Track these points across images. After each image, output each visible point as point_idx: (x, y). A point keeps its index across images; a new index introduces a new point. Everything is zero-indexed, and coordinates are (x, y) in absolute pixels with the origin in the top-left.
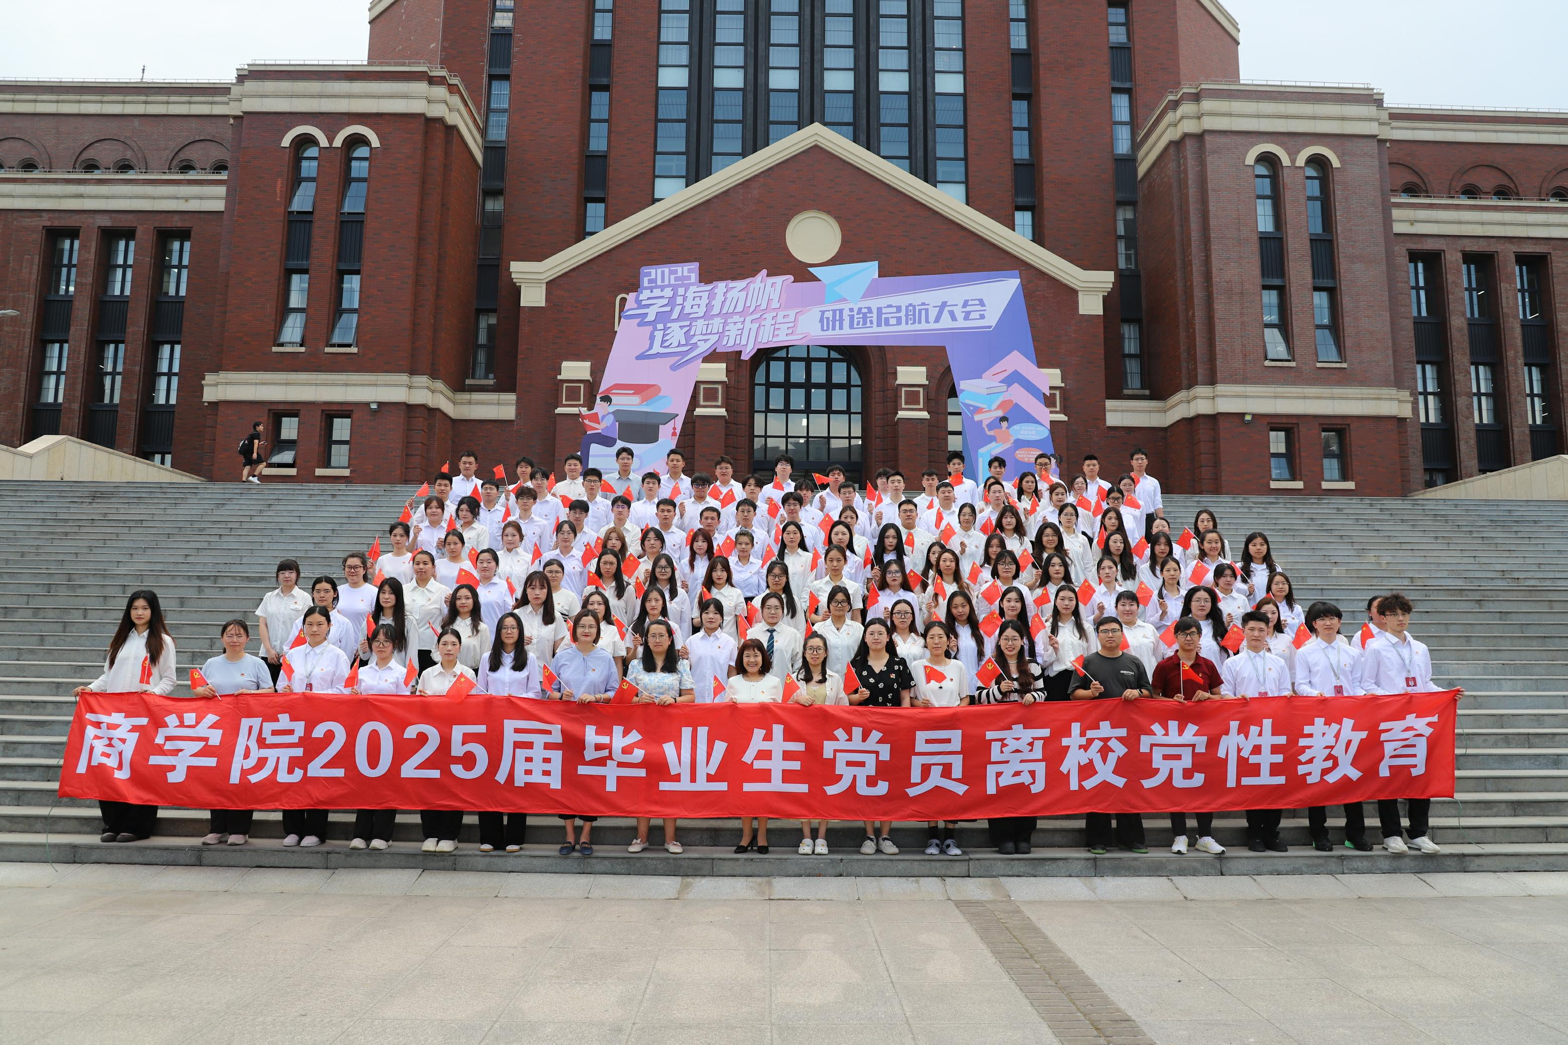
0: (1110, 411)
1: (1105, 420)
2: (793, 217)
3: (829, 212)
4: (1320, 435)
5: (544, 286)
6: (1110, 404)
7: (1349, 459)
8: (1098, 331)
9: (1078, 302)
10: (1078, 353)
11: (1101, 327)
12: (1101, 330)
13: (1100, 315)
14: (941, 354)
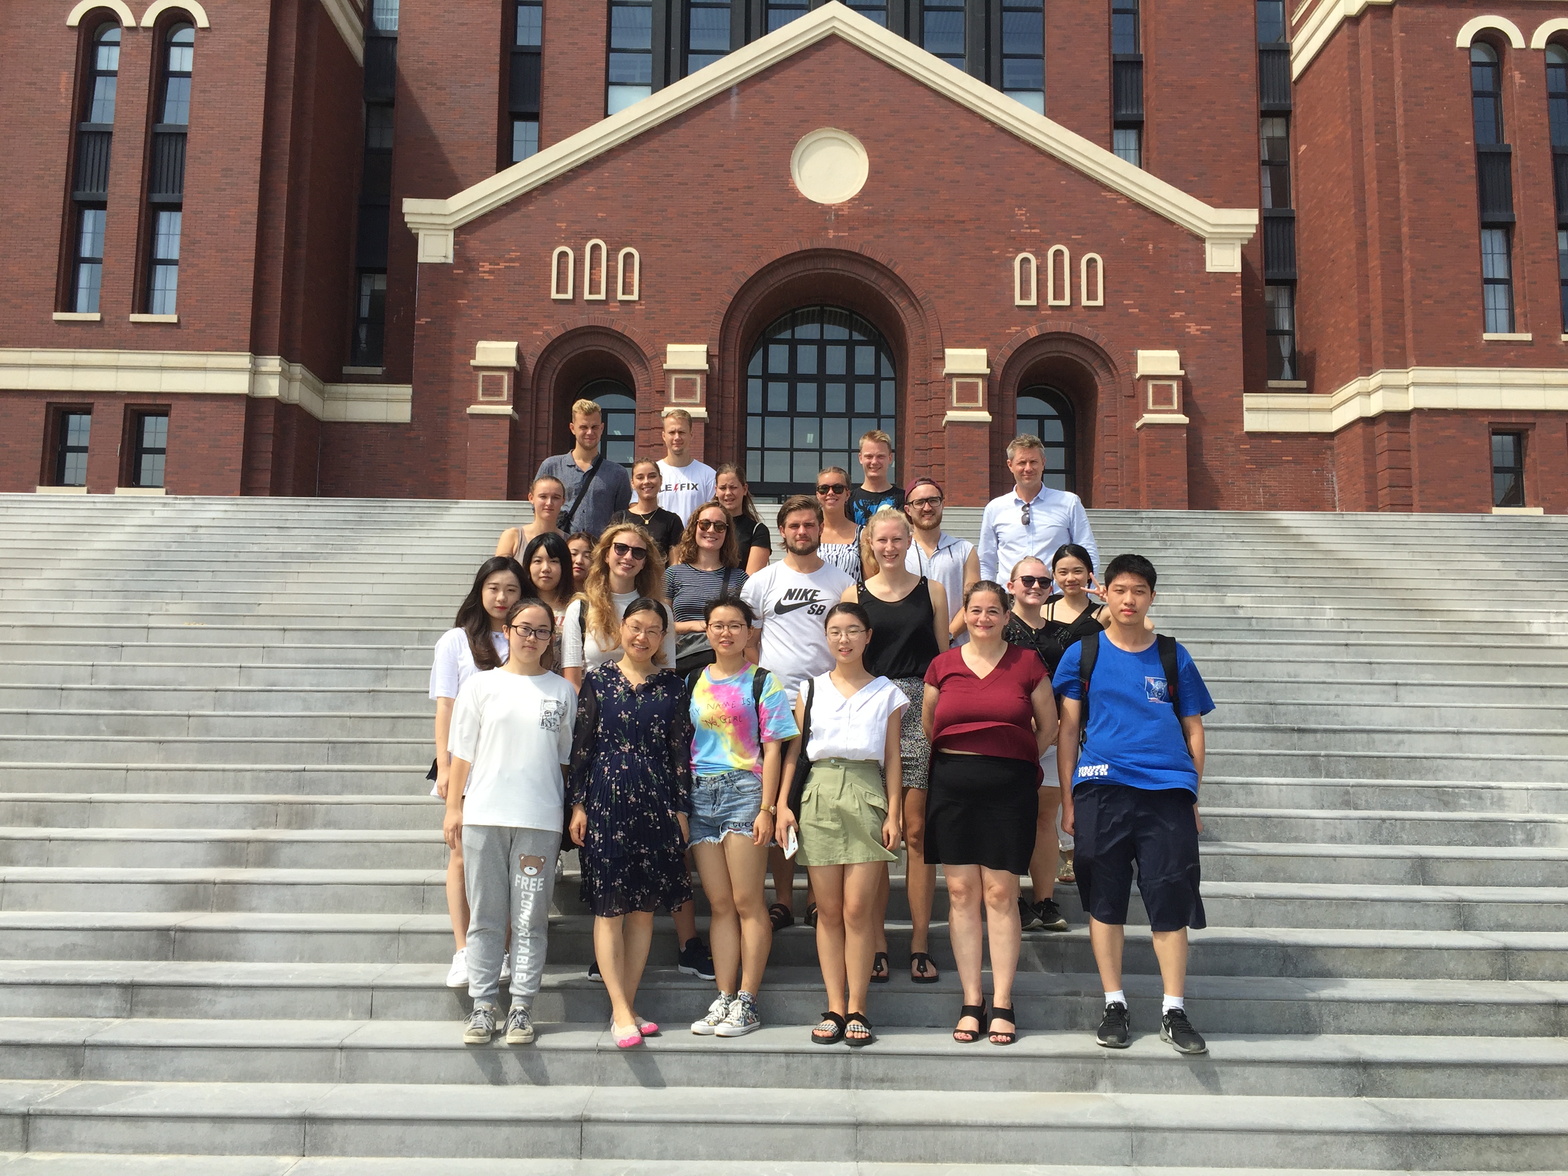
0: (1248, 409)
1: (1242, 422)
2: (800, 137)
3: (851, 131)
5: (451, 235)
6: (1250, 400)
8: (1233, 294)
9: (1205, 253)
10: (1203, 327)
11: (1238, 289)
12: (1239, 294)
13: (1236, 273)
14: (1007, 331)
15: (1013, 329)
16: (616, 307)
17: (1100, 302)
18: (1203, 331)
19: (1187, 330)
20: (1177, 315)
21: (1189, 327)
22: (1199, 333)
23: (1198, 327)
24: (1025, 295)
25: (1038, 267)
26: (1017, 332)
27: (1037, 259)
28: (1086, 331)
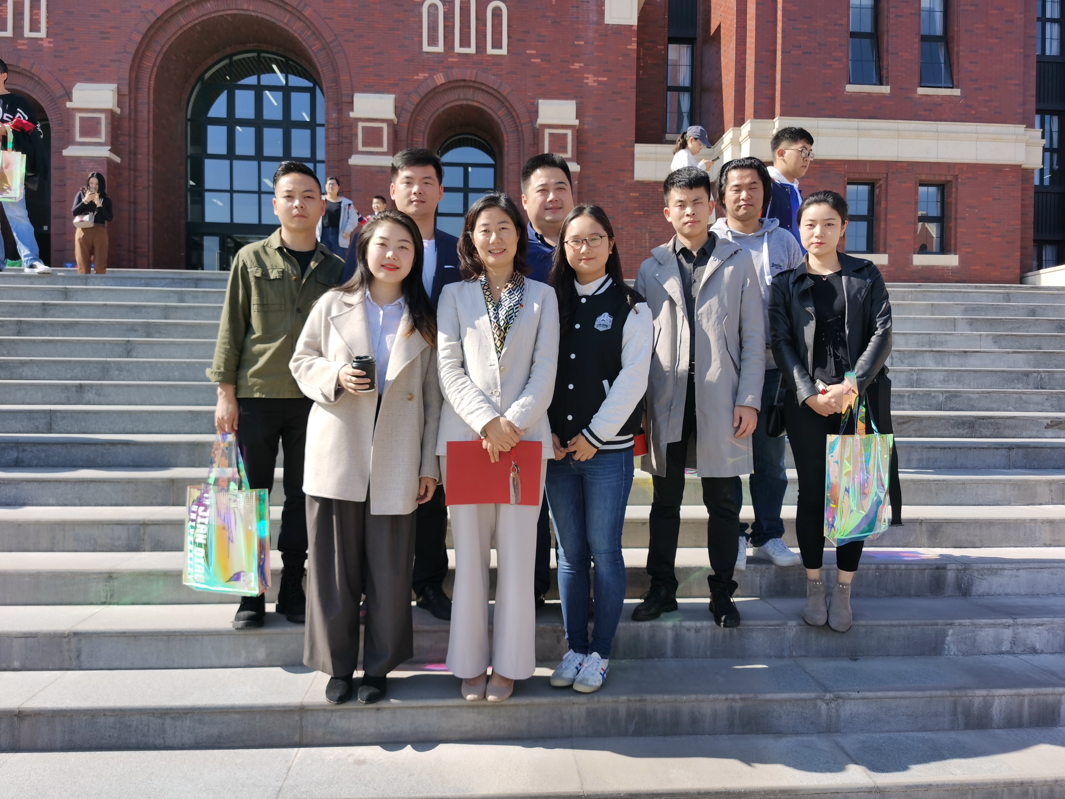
0: (641, 159)
1: (633, 171)
4: (916, 192)
6: (640, 149)
7: (952, 224)
8: (629, 47)
9: (604, 5)
10: (600, 79)
11: (634, 42)
12: (634, 46)
13: (632, 26)
14: (416, 77)
15: (421, 76)
16: (23, 44)
17: (504, 51)
18: (600, 83)
19: (585, 81)
20: (577, 66)
21: (587, 78)
22: (596, 84)
23: (596, 79)
24: (433, 41)
25: (445, 13)
26: (426, 79)
27: (444, 5)
28: (490, 79)
